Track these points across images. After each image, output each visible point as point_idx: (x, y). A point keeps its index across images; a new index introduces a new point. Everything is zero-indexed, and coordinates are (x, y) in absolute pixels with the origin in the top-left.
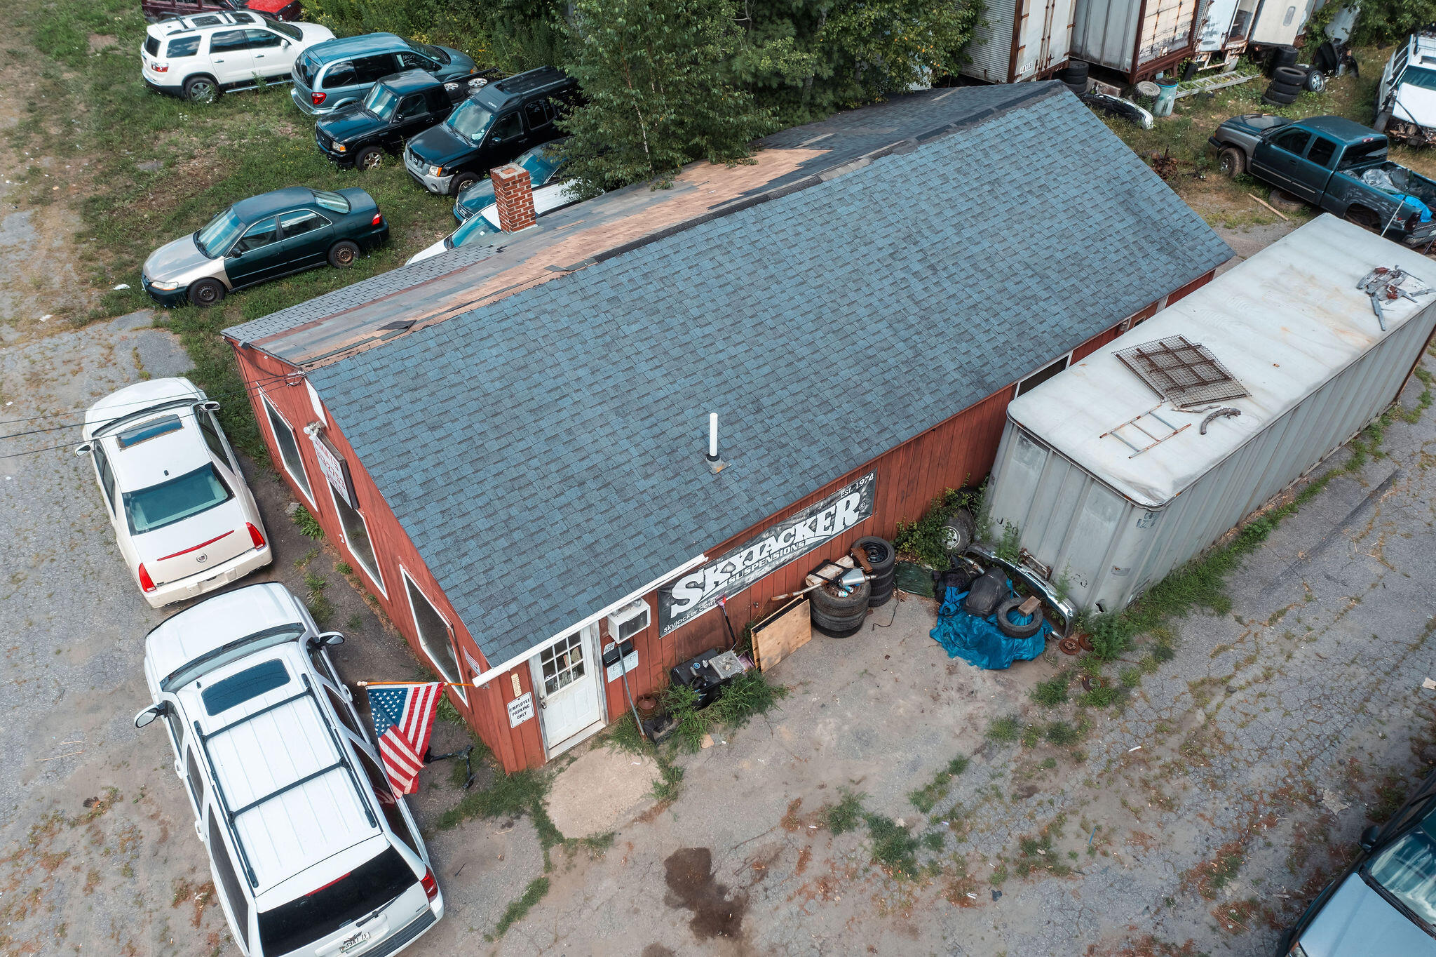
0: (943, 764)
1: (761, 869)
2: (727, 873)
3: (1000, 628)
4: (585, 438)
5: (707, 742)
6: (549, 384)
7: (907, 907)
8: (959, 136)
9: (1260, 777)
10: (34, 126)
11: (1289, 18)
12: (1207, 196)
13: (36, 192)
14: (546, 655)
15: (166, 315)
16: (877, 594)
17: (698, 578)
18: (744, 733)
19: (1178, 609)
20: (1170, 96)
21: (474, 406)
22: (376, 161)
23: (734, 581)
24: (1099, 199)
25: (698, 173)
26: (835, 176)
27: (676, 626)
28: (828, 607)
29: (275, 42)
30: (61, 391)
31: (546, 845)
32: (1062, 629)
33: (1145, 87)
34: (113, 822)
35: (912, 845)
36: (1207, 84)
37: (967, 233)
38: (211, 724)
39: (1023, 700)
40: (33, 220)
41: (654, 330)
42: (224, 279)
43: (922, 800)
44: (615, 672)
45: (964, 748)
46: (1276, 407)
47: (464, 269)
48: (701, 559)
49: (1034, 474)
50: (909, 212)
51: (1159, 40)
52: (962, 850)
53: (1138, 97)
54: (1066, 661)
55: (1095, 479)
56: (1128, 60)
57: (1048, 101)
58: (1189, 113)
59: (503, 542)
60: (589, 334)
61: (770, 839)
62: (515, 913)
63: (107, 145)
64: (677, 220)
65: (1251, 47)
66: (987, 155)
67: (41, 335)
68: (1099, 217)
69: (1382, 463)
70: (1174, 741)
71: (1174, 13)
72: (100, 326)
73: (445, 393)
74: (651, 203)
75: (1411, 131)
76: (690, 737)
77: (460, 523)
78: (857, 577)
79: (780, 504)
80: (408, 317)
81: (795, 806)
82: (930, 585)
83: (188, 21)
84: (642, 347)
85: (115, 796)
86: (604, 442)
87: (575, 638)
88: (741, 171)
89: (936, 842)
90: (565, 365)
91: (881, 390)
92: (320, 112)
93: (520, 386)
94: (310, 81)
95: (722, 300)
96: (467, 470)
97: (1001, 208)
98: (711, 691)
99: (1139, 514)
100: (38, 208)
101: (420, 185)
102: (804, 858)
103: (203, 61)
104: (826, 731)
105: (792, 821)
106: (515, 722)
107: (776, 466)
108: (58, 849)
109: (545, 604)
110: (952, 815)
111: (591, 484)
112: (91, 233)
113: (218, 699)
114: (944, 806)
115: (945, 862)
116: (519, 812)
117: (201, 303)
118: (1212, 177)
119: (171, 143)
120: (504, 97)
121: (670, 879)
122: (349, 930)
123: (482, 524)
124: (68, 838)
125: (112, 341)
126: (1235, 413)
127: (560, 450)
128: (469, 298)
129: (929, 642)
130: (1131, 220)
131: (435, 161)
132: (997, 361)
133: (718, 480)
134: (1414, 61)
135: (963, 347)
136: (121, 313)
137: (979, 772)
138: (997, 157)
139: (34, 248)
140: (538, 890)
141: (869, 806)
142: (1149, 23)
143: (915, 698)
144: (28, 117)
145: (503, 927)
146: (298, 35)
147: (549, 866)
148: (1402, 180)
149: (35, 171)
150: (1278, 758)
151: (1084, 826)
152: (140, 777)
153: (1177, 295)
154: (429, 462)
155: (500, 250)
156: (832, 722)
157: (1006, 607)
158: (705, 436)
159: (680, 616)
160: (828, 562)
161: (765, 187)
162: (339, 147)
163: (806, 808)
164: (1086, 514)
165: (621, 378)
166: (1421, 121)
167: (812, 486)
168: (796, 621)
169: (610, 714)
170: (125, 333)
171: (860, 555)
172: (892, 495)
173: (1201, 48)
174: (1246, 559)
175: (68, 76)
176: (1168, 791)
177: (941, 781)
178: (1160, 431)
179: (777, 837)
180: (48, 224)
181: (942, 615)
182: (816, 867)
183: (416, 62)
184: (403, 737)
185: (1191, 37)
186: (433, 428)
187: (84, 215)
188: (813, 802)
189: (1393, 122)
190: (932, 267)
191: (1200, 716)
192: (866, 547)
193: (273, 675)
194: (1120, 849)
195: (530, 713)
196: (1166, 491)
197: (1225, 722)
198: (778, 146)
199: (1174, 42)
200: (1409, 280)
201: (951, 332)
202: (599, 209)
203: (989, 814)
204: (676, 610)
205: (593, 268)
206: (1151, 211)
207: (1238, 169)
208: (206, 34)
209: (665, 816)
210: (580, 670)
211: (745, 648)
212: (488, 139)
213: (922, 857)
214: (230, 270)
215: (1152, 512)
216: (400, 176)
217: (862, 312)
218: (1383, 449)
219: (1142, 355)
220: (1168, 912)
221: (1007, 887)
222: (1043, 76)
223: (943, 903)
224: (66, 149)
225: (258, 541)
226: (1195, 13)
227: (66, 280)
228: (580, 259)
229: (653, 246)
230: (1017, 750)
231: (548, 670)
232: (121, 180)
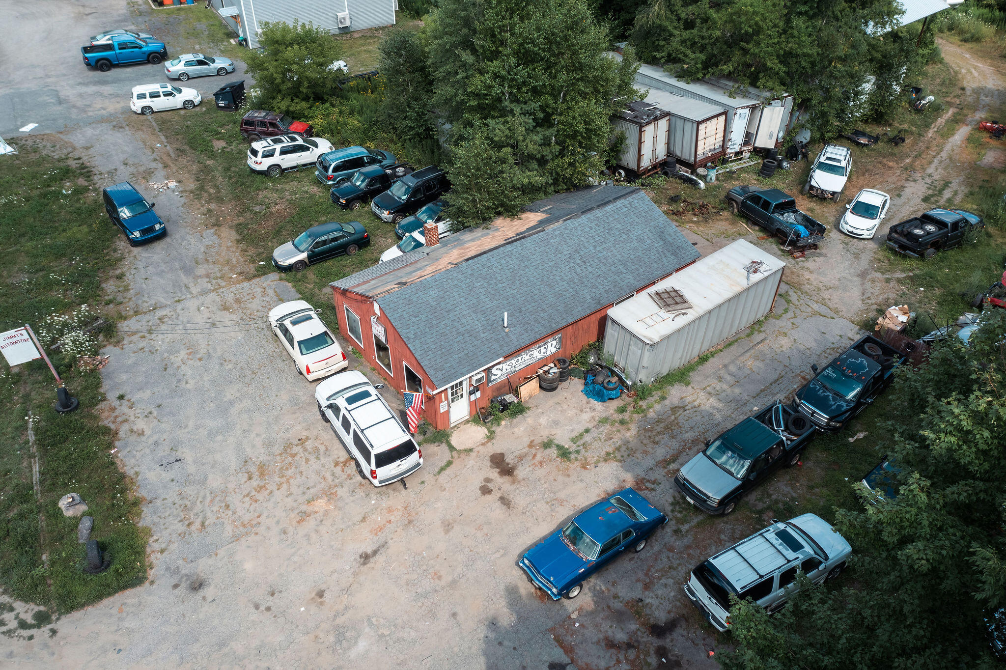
0: (582, 430)
1: (520, 458)
2: (509, 459)
3: (605, 387)
4: (464, 321)
5: (503, 423)
6: (452, 303)
7: (567, 469)
8: (597, 211)
9: (689, 436)
10: (202, 188)
11: (771, 137)
12: (720, 223)
13: (213, 220)
14: (452, 388)
15: (283, 275)
16: (563, 376)
17: (500, 366)
18: (515, 421)
19: (671, 384)
20: (713, 174)
21: (428, 310)
22: (357, 206)
23: (513, 369)
24: (650, 235)
25: (499, 222)
26: (550, 228)
27: (493, 383)
28: (545, 380)
29: (307, 149)
30: (250, 305)
31: (451, 451)
32: (628, 389)
33: (701, 171)
34: (309, 444)
35: (570, 453)
36: (734, 166)
37: (598, 249)
38: (350, 407)
39: (612, 411)
40: (216, 234)
41: (486, 285)
42: (307, 261)
43: (574, 440)
44: (473, 398)
45: (590, 426)
46: (701, 312)
47: (416, 262)
48: (502, 359)
49: (616, 335)
50: (577, 241)
51: (707, 149)
52: (586, 454)
53: (697, 175)
54: (628, 400)
55: (634, 336)
56: (693, 159)
57: (634, 196)
58: (723, 181)
59: (439, 352)
60: (464, 286)
61: (523, 451)
62: (442, 469)
63: (237, 198)
64: (493, 245)
65: (755, 149)
66: (608, 218)
67: (235, 284)
68: (649, 242)
69: (761, 334)
70: (662, 425)
71: (714, 137)
72: (258, 279)
73: (418, 306)
74: (483, 236)
75: (819, 191)
76: (497, 421)
77: (426, 346)
78: (555, 370)
79: (528, 342)
80: (404, 280)
81: (532, 442)
82: (583, 375)
83: (269, 140)
84: (482, 290)
85: (308, 438)
86: (470, 322)
87: (461, 383)
88: (516, 222)
89: (578, 452)
90: (457, 297)
91: (563, 305)
92: (330, 183)
93: (442, 303)
94: (326, 169)
95: (509, 274)
96: (427, 330)
97: (612, 239)
98: (505, 407)
99: (648, 347)
100: (216, 228)
101: (378, 217)
102: (535, 456)
103: (277, 159)
104: (543, 420)
105: (531, 445)
106: (442, 411)
107: (526, 330)
108: (293, 452)
109: (453, 371)
110: (584, 444)
111: (466, 335)
112: (243, 239)
113: (351, 400)
114: (582, 442)
115: (580, 457)
116: (442, 442)
117: (298, 270)
118: (726, 214)
119: (266, 197)
120: (416, 181)
121: (491, 461)
122: (398, 462)
123: (433, 347)
124: (295, 449)
125: (264, 285)
126: (686, 314)
127: (456, 324)
128: (423, 274)
129: (581, 393)
130: (662, 243)
131: (387, 209)
132: (605, 295)
133: (507, 334)
134: (823, 159)
135: (594, 290)
136: (265, 274)
137: (594, 433)
138: (611, 219)
139: (220, 246)
140: (449, 463)
141: (556, 442)
142: (701, 144)
143: (575, 411)
144: (198, 184)
145: (439, 472)
146: (316, 146)
147: (452, 457)
148: (799, 218)
149: (209, 211)
150: (696, 430)
151: (627, 449)
152: (315, 433)
153: (677, 270)
154: (415, 328)
155: (428, 254)
156: (546, 418)
157: (607, 380)
158: (503, 320)
159: (494, 380)
160: (545, 365)
161: (524, 232)
162: (343, 201)
163: (536, 442)
164: (633, 348)
165: (475, 301)
166: (823, 187)
167: (538, 337)
168: (534, 385)
169: (470, 413)
170: (268, 282)
171: (557, 363)
172: (568, 342)
173: (729, 151)
174: (700, 367)
175: (209, 162)
176: (657, 439)
177: (581, 436)
178: (658, 319)
179: (526, 450)
180: (223, 235)
181: (586, 384)
182: (539, 458)
183: (373, 161)
184: (413, 408)
185: (723, 146)
186: (416, 317)
187: (237, 231)
188: (538, 440)
189: (812, 187)
190: (584, 262)
191: (673, 418)
192: (559, 360)
193: (366, 394)
194: (638, 455)
195: (446, 409)
196: (656, 339)
197: (681, 420)
198: (531, 211)
199: (715, 149)
200: (764, 266)
201: (589, 285)
202: (462, 238)
203: (596, 444)
204: (493, 378)
205: (465, 263)
206: (670, 239)
207: (736, 210)
208: (278, 147)
209: (490, 444)
210: (462, 396)
211: (517, 393)
212: (408, 199)
213: (573, 456)
214: (309, 257)
215: (652, 346)
216: (368, 213)
217: (558, 278)
218: (762, 329)
219: (657, 294)
220: (650, 472)
221: (599, 464)
222: (654, 167)
223: (579, 468)
224: (220, 200)
225: (344, 358)
226: (724, 136)
227: (238, 260)
228: (460, 260)
229: (484, 256)
230: (608, 427)
231: (453, 394)
232: (248, 215)
